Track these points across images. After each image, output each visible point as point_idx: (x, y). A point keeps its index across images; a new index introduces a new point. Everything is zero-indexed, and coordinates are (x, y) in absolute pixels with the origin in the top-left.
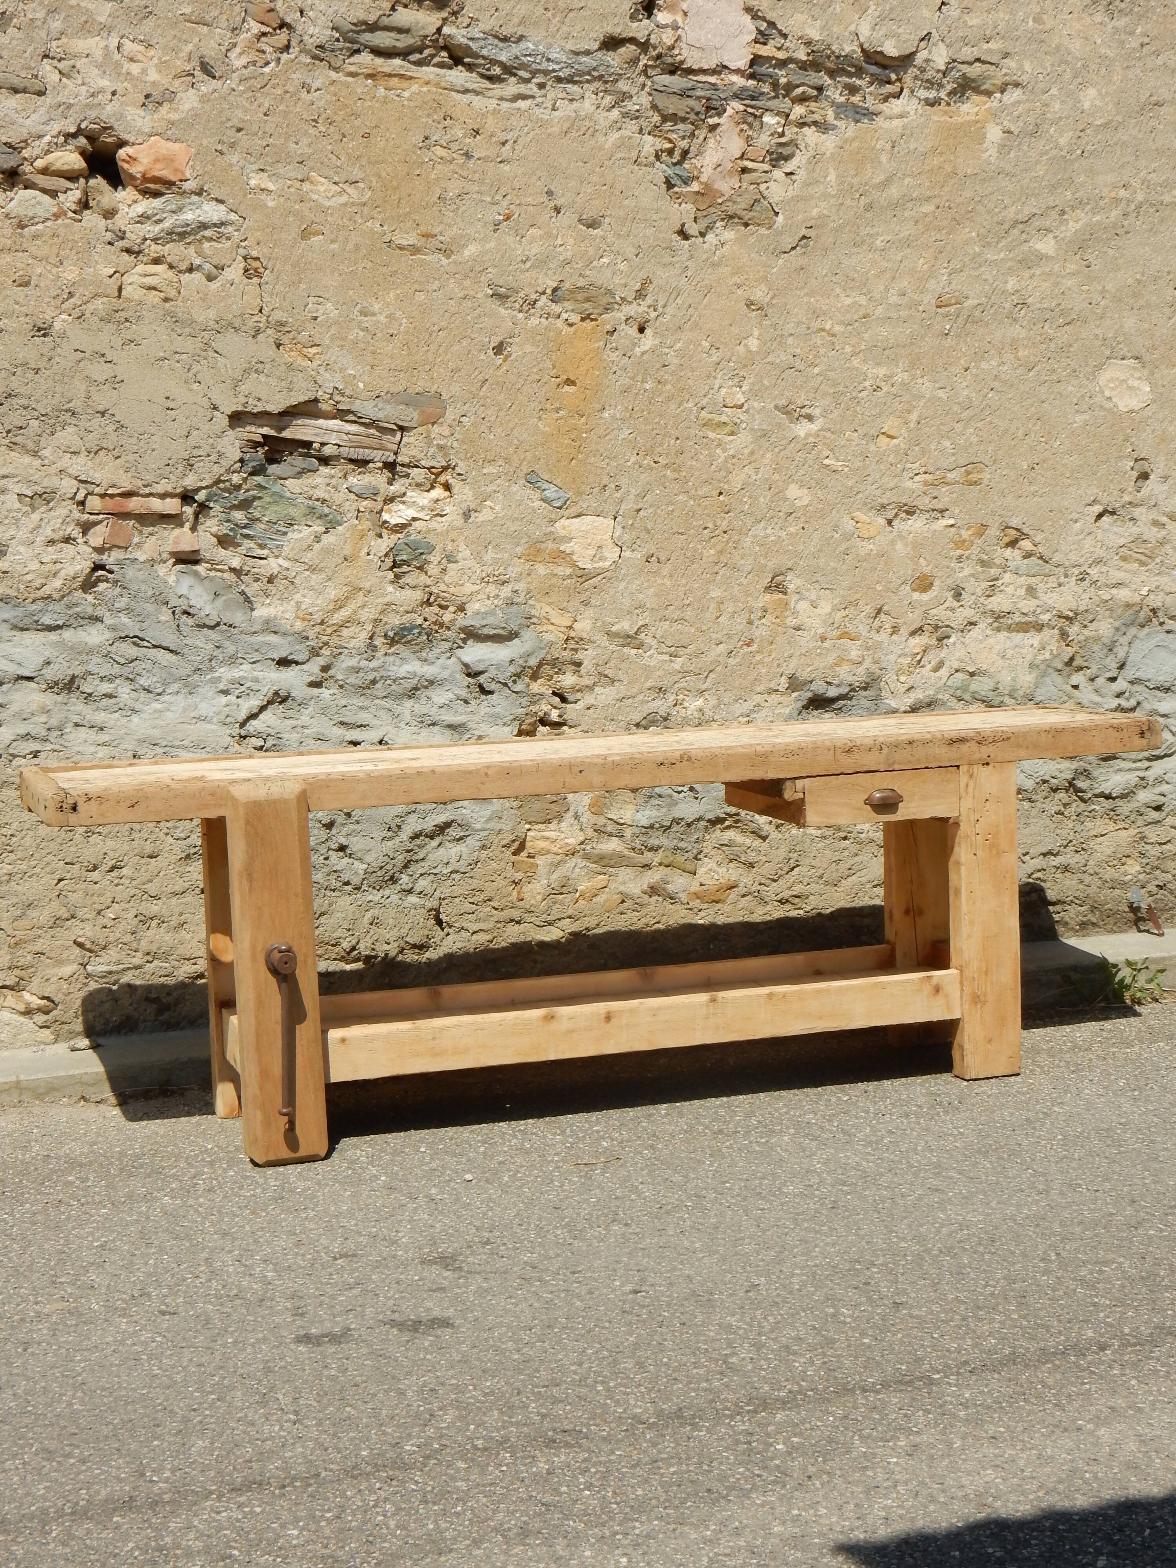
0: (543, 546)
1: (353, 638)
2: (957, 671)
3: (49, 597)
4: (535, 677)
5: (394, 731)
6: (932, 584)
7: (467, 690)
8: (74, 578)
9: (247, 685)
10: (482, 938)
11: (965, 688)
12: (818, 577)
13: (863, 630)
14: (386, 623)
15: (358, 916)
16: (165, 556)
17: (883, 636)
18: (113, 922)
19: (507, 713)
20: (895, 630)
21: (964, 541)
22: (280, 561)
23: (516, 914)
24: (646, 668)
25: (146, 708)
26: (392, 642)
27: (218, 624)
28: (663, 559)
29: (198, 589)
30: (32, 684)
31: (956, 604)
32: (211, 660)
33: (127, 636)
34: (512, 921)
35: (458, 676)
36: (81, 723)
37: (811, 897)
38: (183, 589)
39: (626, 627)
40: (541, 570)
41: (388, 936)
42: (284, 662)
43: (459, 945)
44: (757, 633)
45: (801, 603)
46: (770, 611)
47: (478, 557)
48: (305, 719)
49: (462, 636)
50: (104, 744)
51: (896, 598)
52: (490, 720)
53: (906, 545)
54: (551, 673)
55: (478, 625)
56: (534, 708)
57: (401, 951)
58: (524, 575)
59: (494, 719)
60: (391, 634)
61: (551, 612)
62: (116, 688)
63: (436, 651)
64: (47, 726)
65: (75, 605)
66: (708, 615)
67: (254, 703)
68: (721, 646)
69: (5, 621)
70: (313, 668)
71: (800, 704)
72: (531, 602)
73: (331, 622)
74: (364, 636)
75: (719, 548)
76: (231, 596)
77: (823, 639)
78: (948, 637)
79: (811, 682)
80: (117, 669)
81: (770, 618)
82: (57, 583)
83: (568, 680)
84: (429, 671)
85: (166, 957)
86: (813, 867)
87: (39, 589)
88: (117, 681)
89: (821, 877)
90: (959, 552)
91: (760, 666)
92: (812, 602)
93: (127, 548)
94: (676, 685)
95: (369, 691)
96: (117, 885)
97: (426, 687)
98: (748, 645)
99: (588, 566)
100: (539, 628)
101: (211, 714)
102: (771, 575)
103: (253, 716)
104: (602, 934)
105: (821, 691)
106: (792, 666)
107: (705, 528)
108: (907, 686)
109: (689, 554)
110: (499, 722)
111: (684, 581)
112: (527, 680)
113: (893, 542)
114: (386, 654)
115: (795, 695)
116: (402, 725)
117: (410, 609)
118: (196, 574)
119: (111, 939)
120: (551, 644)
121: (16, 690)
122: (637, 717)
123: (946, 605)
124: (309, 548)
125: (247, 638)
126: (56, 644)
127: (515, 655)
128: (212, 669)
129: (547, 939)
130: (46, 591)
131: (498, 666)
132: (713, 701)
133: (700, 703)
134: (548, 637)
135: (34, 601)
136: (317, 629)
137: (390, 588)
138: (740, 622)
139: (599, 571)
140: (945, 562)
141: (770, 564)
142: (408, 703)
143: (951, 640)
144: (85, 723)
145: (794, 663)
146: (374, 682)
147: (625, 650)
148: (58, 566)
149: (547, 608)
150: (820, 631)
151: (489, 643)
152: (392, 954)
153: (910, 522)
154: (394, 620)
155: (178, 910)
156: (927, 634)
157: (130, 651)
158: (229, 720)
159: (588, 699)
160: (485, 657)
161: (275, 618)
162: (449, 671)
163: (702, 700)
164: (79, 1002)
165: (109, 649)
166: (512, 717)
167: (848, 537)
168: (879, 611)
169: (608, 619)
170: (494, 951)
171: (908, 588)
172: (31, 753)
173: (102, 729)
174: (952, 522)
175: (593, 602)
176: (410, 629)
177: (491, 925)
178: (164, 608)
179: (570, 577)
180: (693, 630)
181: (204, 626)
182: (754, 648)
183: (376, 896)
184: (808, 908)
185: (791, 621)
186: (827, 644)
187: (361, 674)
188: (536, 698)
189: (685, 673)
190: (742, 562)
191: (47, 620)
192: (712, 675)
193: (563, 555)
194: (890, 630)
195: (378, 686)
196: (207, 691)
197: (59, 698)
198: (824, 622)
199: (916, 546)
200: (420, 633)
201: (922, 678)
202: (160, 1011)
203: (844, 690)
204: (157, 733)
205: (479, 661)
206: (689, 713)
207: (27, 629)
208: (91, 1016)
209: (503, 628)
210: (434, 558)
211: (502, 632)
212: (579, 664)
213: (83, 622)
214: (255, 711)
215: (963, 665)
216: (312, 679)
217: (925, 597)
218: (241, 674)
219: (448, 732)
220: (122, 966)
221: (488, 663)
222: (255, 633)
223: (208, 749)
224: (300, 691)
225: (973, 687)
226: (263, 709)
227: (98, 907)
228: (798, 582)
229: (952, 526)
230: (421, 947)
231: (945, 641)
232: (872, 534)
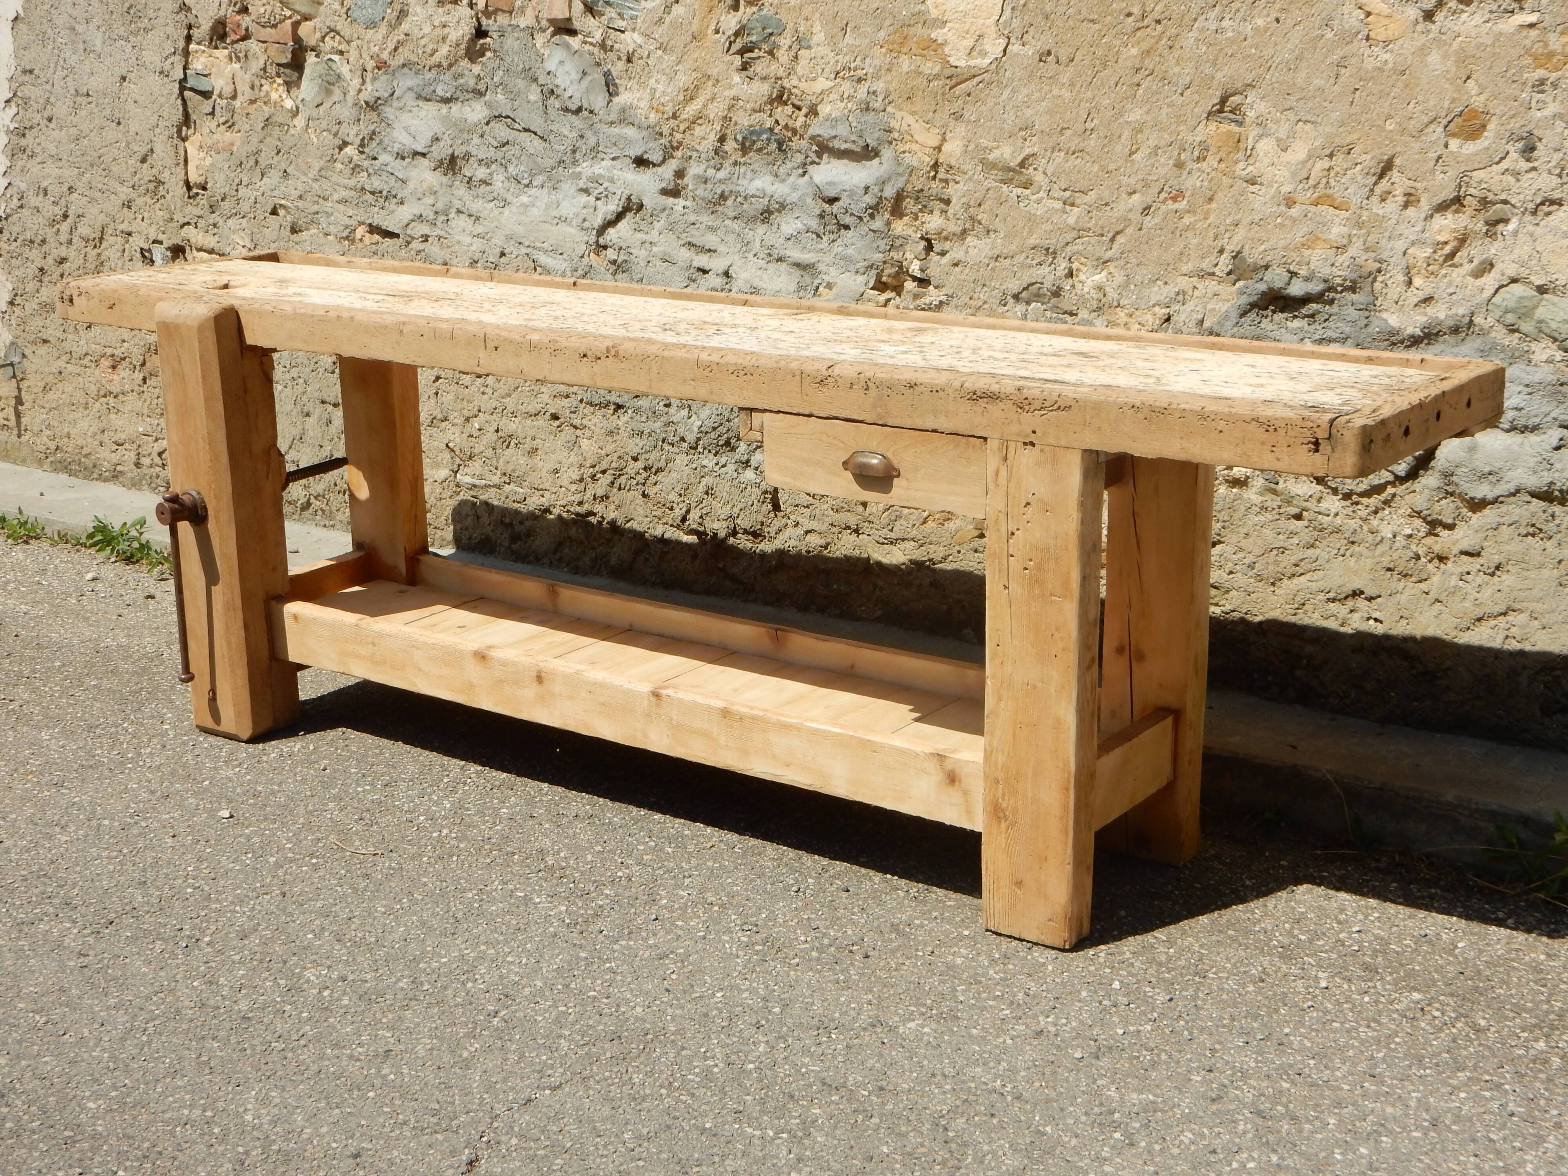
0: (912, 31)
1: (704, 138)
2: (1514, 281)
3: (439, 65)
4: (897, 211)
5: (740, 263)
6: (1484, 126)
7: (817, 220)
8: (458, 45)
9: (604, 186)
10: (814, 541)
11: (1525, 313)
12: (1292, 101)
13: (1354, 194)
14: (736, 124)
15: (693, 480)
16: (544, 23)
17: (1392, 206)
18: (479, 433)
19: (860, 258)
20: (1410, 200)
21: (1551, 54)
22: (636, 36)
23: (853, 521)
24: (1031, 218)
25: (515, 200)
26: (744, 148)
27: (579, 110)
28: (1063, 59)
29: (569, 66)
30: (425, 162)
31: (1524, 165)
32: (574, 152)
33: (500, 116)
34: (848, 528)
35: (809, 200)
36: (462, 209)
37: (1234, 593)
38: (551, 65)
39: (1007, 156)
40: (905, 64)
41: (720, 512)
42: (641, 162)
43: (792, 543)
44: (1189, 183)
45: (1264, 141)
46: (1213, 149)
47: (832, 41)
48: (654, 235)
49: (815, 148)
50: (478, 236)
51: (1416, 146)
52: (842, 263)
53: (1446, 57)
54: (915, 209)
55: (826, 136)
56: (896, 255)
57: (734, 533)
58: (883, 71)
59: (845, 262)
60: (739, 137)
61: (914, 125)
62: (491, 174)
63: (789, 165)
64: (434, 209)
65: (461, 75)
66: (1119, 148)
67: (612, 207)
68: (1136, 197)
69: (409, 89)
70: (668, 171)
71: (1244, 300)
72: (889, 109)
73: (683, 117)
74: (713, 137)
75: (1145, 45)
76: (596, 76)
77: (1290, 202)
78: (1506, 221)
79: (1267, 267)
80: (492, 153)
81: (1212, 160)
82: (444, 50)
83: (934, 222)
84: (780, 190)
85: (519, 480)
86: (1241, 549)
87: (432, 55)
88: (494, 166)
89: (1251, 566)
90: (1540, 73)
91: (1190, 234)
92: (1278, 140)
93: (511, 13)
94: (1069, 248)
95: (720, 209)
96: (483, 393)
97: (779, 211)
98: (1174, 199)
99: (962, 63)
100: (901, 147)
101: (571, 216)
102: (1218, 93)
103: (611, 223)
104: (950, 571)
105: (1278, 284)
106: (1236, 239)
107: (1129, 15)
108: (1422, 295)
109: (1099, 53)
110: (852, 268)
111: (1090, 94)
112: (887, 216)
113: (1423, 51)
114: (736, 163)
115: (1240, 284)
116: (750, 256)
117: (757, 107)
118: (568, 46)
119: (476, 451)
120: (912, 171)
121: (415, 166)
122: (1014, 286)
123: (1504, 165)
124: (660, 21)
125: (605, 128)
126: (446, 119)
127: (870, 181)
128: (575, 162)
129: (885, 561)
130: (436, 58)
131: (852, 193)
132: (1120, 278)
133: (1100, 278)
134: (908, 159)
135: (430, 70)
136: (673, 123)
137: (737, 78)
138: (1164, 165)
139: (973, 72)
140: (1514, 89)
141: (1219, 75)
142: (761, 229)
143: (1511, 226)
144: (465, 210)
145: (1241, 233)
146: (723, 197)
147: (1005, 187)
148: (446, 30)
149: (910, 119)
150: (1285, 189)
151: (846, 161)
152: (722, 534)
153: (1464, 16)
154: (743, 120)
155: (531, 433)
156: (1469, 211)
157: (503, 134)
158: (586, 225)
159: (956, 252)
160: (836, 180)
161: (631, 107)
162: (799, 193)
163: (1104, 273)
164: (449, 511)
165: (485, 128)
166: (866, 264)
167: (1347, 38)
168: (1387, 167)
169: (984, 142)
170: (827, 560)
171: (1440, 129)
172: (422, 236)
173: (478, 218)
174: (1533, 18)
175: (967, 115)
176: (759, 134)
177: (823, 528)
178: (534, 86)
179: (937, 77)
180: (1096, 168)
181: (566, 110)
182: (1182, 205)
183: (709, 461)
184: (1228, 608)
185: (1241, 169)
186: (1294, 212)
187: (709, 186)
188: (898, 242)
189: (1080, 232)
190: (1177, 70)
191: (441, 90)
192: (1120, 239)
193: (934, 46)
194: (1401, 199)
195: (729, 202)
196: (568, 187)
197: (445, 180)
198: (1294, 174)
199: (1463, 58)
200: (769, 140)
201: (1450, 284)
202: (514, 539)
203: (1315, 288)
204: (520, 230)
205: (829, 184)
206: (1086, 290)
207: (429, 100)
208: (459, 526)
209: (854, 142)
210: (785, 41)
211: (853, 147)
212: (948, 202)
213: (468, 96)
214: (609, 217)
215: (1524, 272)
216: (664, 185)
217: (1471, 147)
218: (601, 171)
219: (796, 272)
220: (484, 482)
221: (840, 187)
222: (612, 123)
223: (565, 256)
224: (651, 199)
225: (1540, 313)
226: (620, 216)
227: (466, 413)
228: (1261, 107)
229: (1532, 26)
230: (756, 535)
231: (1500, 227)
232: (1390, 34)
